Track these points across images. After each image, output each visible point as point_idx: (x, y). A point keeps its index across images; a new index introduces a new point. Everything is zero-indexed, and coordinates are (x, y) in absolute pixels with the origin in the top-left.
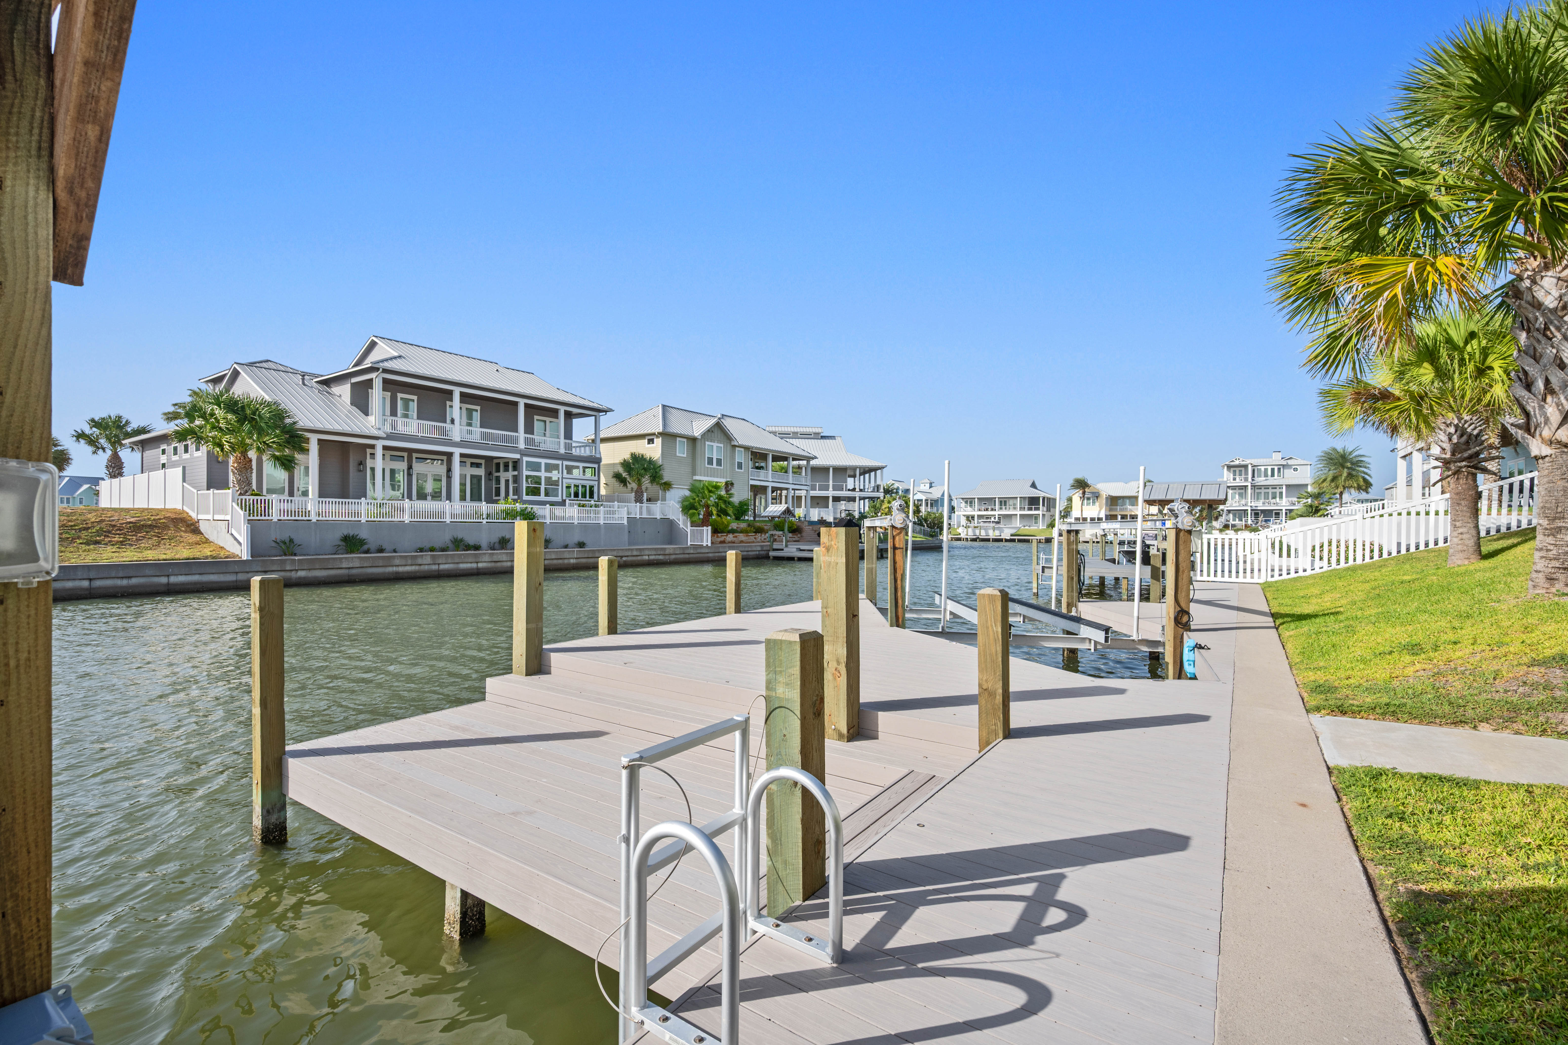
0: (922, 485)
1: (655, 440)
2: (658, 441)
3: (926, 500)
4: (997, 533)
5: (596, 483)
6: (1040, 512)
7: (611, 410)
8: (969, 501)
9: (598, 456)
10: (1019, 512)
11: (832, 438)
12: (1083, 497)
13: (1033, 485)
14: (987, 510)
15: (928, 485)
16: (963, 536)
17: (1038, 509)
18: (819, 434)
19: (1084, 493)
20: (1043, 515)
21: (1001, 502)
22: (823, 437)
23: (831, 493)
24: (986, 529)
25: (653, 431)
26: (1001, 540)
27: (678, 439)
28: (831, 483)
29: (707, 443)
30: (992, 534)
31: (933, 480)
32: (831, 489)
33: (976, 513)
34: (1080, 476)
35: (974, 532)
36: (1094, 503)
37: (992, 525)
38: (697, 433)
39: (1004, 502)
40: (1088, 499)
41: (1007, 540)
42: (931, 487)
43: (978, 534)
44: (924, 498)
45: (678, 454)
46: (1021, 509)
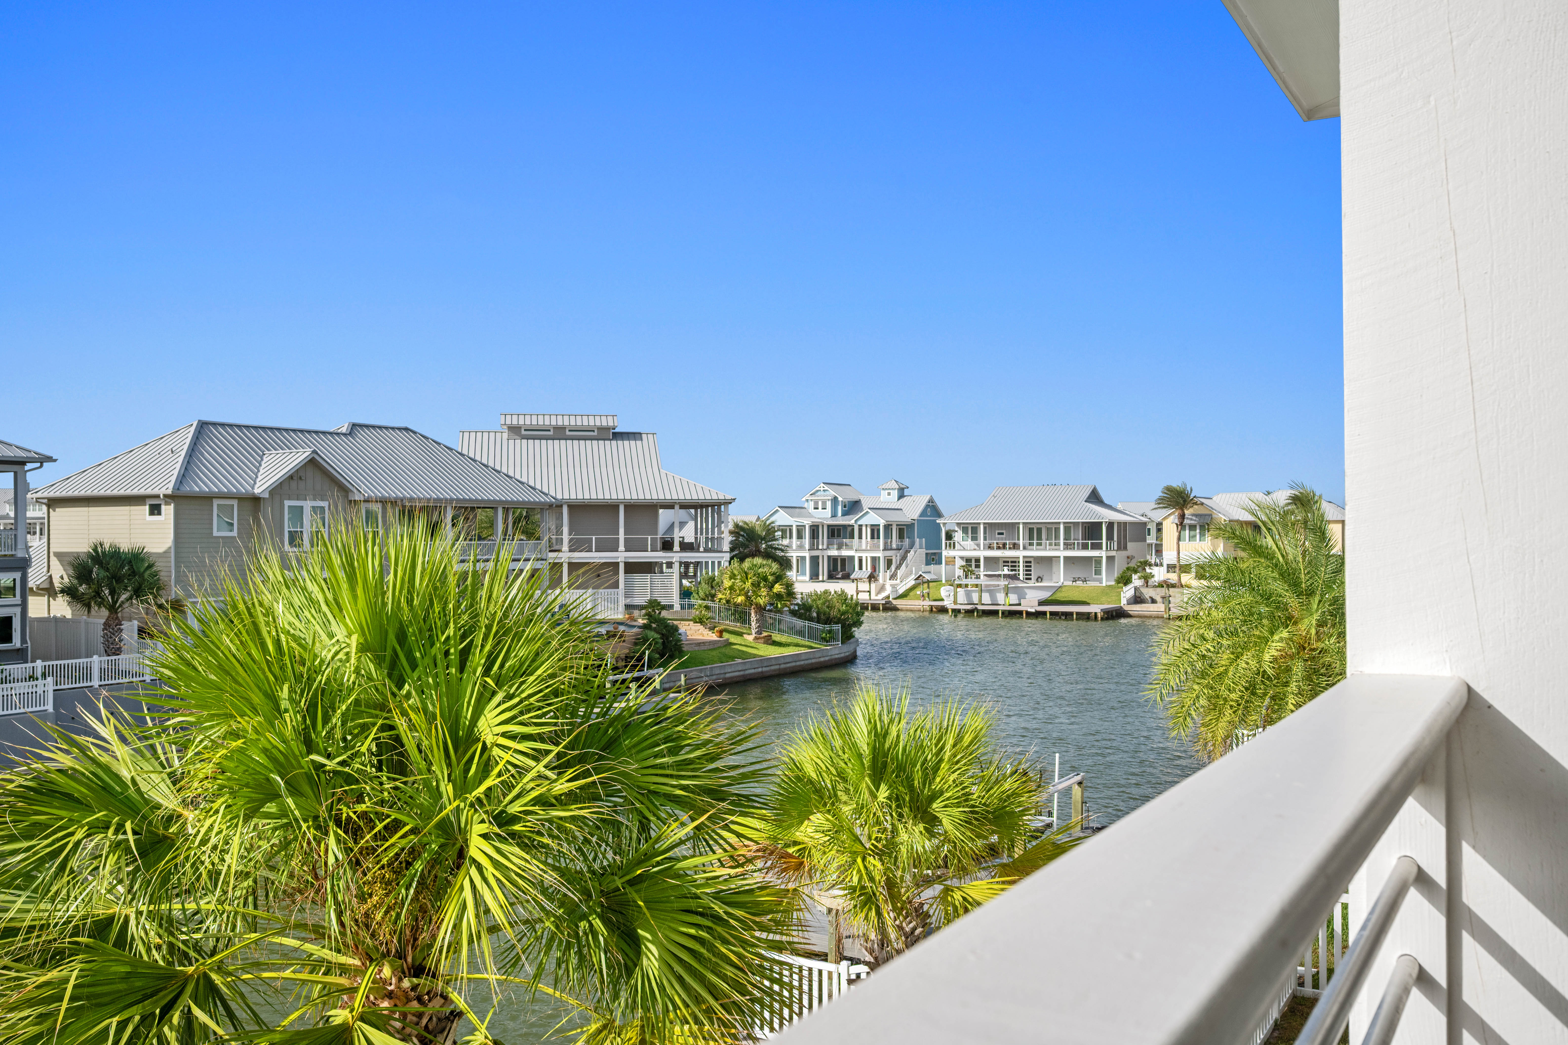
0: (884, 493)
1: (163, 507)
2: (168, 510)
3: (888, 527)
4: (1013, 598)
5: (18, 610)
6: (1103, 553)
7: (50, 459)
8: (971, 530)
9: (20, 554)
10: (1063, 553)
11: (635, 436)
12: (1181, 525)
13: (1095, 497)
14: (1004, 546)
15: (895, 494)
16: (948, 603)
17: (1097, 547)
18: (607, 429)
19: (1182, 517)
20: (1110, 559)
21: (1031, 530)
22: (618, 436)
23: (621, 556)
24: (992, 592)
25: (156, 491)
26: (1018, 614)
27: (216, 502)
28: (622, 536)
29: (287, 503)
30: (1005, 601)
31: (905, 482)
32: (622, 547)
33: (982, 554)
34: (1176, 484)
35: (968, 595)
36: (1202, 535)
37: (1003, 583)
38: (260, 488)
39: (1035, 532)
40: (1192, 528)
41: (1029, 614)
42: (901, 496)
43: (975, 599)
44: (882, 522)
45: (216, 533)
46: (1067, 546)
